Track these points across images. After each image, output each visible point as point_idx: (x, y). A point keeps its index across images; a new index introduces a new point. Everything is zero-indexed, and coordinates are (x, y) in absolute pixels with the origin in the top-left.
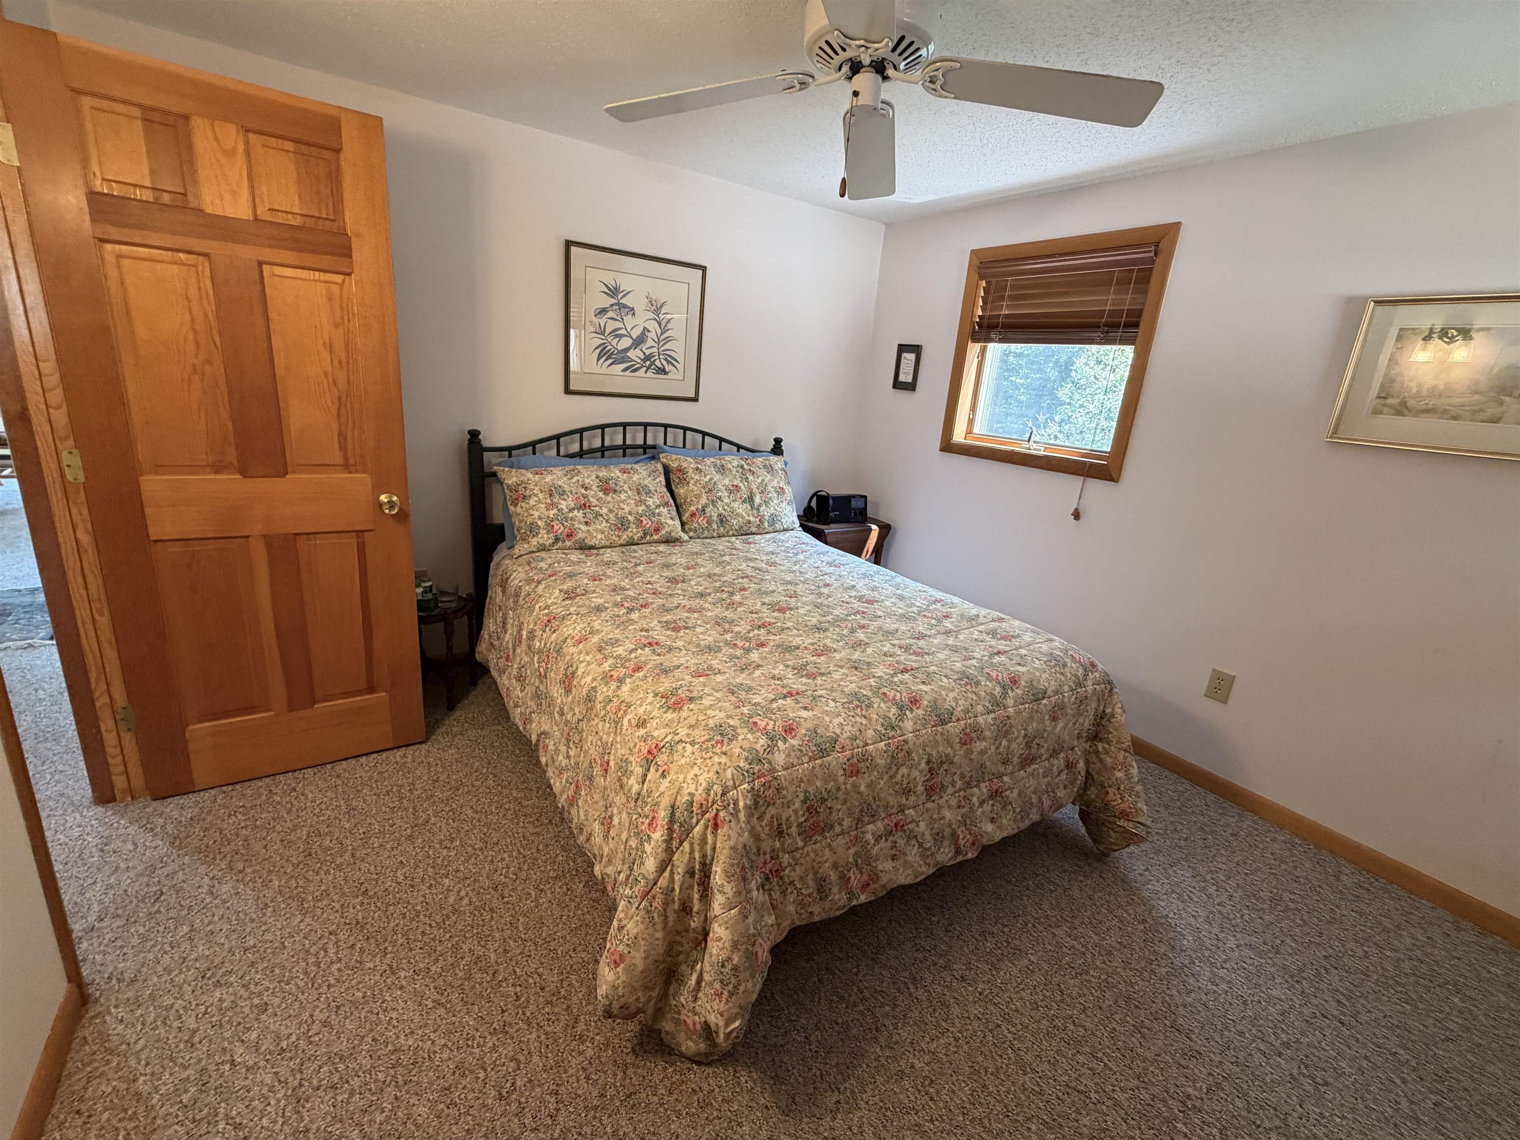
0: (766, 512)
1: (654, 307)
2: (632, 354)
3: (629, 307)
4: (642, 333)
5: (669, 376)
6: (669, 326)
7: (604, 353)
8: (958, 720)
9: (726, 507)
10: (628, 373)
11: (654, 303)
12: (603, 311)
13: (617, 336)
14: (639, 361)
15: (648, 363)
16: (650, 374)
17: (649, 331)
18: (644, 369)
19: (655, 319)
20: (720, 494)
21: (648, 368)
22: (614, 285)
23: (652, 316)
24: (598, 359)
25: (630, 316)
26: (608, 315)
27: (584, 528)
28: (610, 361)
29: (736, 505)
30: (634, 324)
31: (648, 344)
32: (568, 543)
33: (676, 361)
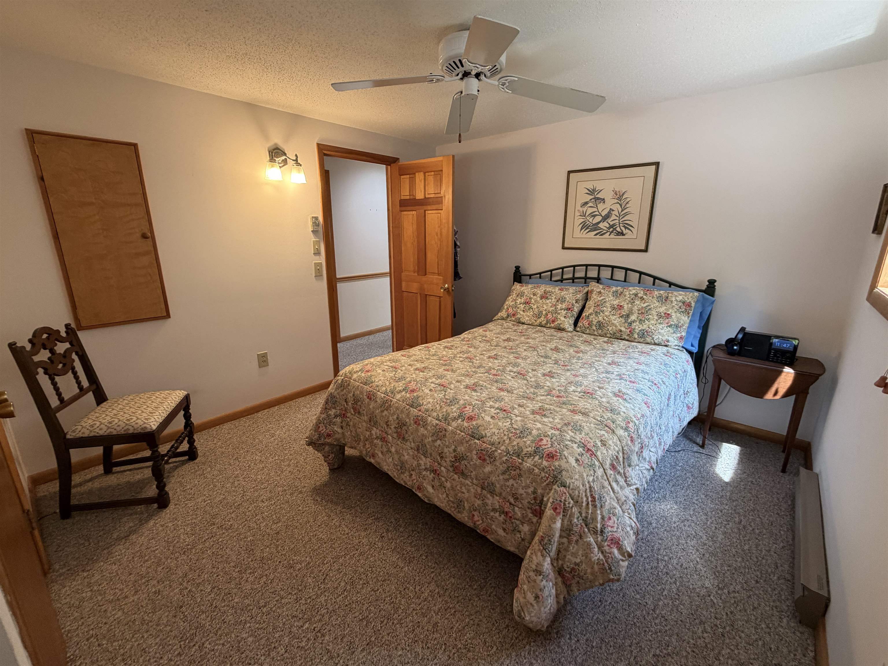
0: (638, 327)
1: (618, 196)
2: (601, 225)
3: (601, 199)
4: (608, 212)
5: (626, 237)
6: (628, 206)
7: (584, 226)
8: (420, 410)
9: (605, 318)
10: (598, 236)
11: (618, 193)
12: (586, 203)
13: (592, 216)
14: (605, 229)
15: (611, 229)
16: (612, 236)
17: (613, 211)
18: (609, 233)
19: (618, 203)
20: (605, 309)
21: (612, 232)
22: (592, 188)
23: (616, 201)
24: (581, 230)
25: (602, 204)
26: (588, 205)
27: (522, 313)
28: (588, 230)
29: (613, 318)
30: (603, 208)
31: (612, 219)
32: (513, 319)
33: (632, 227)
